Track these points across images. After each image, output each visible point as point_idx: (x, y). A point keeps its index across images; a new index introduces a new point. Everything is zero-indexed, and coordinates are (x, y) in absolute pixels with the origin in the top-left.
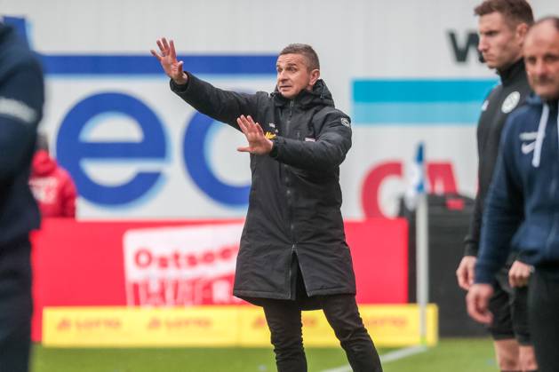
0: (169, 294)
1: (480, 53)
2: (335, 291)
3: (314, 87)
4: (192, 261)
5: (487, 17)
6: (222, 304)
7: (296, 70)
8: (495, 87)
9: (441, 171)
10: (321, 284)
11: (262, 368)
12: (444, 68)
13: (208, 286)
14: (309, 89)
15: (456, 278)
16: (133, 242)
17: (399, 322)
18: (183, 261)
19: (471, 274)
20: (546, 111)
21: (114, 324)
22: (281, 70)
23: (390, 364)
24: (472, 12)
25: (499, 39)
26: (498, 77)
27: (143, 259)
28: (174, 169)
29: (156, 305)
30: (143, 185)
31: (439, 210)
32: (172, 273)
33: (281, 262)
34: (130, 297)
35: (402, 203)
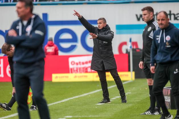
0: (78, 70)
1: (143, 19)
2: (111, 68)
3: (106, 26)
4: (83, 63)
5: (144, 11)
6: (90, 72)
7: (101, 23)
8: (146, 26)
9: (135, 44)
10: (108, 67)
11: (98, 86)
12: (135, 22)
13: (87, 69)
14: (104, 27)
15: (139, 66)
16: (71, 60)
17: (127, 75)
18: (81, 63)
19: (142, 65)
20: (161, 31)
21: (67, 77)
22: (98, 24)
23: (125, 84)
24: (141, 10)
25: (147, 16)
26: (147, 24)
27: (73, 63)
28: (79, 44)
29: (76, 73)
30: (73, 48)
31: (135, 52)
32: (79, 66)
33: (99, 63)
34: (70, 71)
35: (127, 50)
